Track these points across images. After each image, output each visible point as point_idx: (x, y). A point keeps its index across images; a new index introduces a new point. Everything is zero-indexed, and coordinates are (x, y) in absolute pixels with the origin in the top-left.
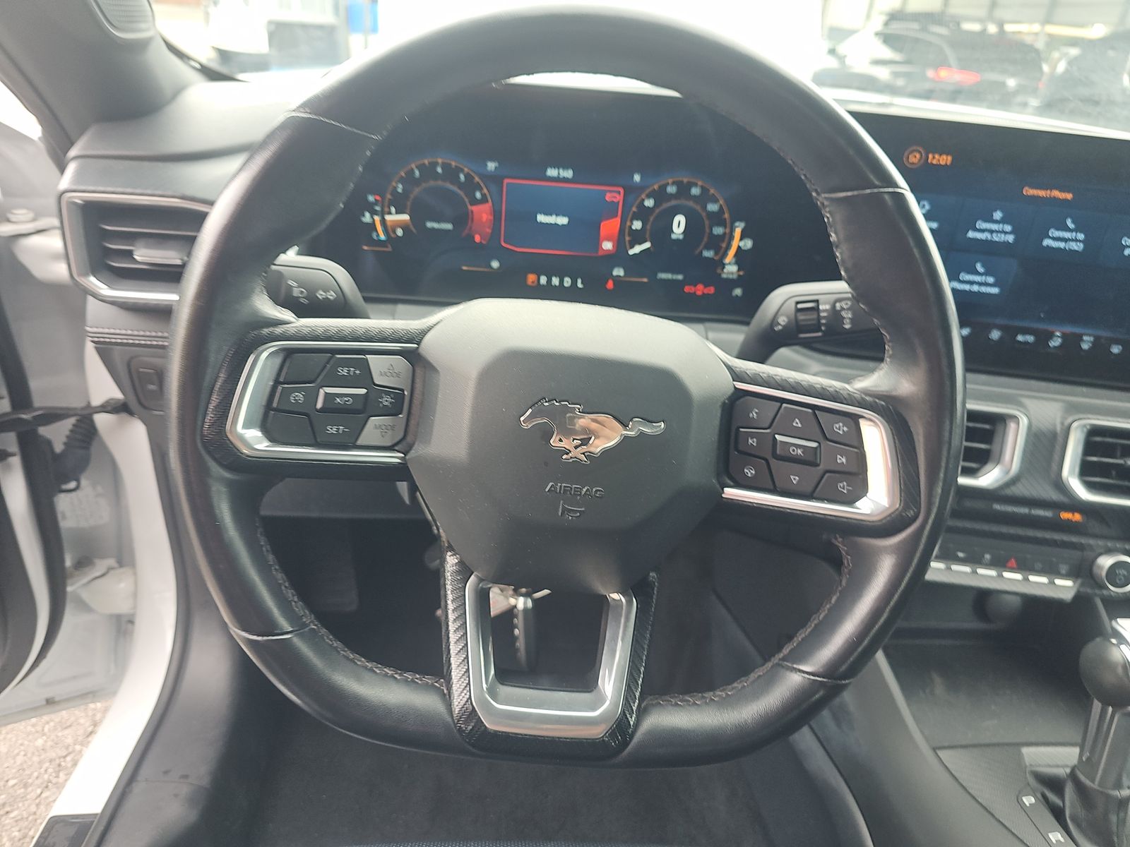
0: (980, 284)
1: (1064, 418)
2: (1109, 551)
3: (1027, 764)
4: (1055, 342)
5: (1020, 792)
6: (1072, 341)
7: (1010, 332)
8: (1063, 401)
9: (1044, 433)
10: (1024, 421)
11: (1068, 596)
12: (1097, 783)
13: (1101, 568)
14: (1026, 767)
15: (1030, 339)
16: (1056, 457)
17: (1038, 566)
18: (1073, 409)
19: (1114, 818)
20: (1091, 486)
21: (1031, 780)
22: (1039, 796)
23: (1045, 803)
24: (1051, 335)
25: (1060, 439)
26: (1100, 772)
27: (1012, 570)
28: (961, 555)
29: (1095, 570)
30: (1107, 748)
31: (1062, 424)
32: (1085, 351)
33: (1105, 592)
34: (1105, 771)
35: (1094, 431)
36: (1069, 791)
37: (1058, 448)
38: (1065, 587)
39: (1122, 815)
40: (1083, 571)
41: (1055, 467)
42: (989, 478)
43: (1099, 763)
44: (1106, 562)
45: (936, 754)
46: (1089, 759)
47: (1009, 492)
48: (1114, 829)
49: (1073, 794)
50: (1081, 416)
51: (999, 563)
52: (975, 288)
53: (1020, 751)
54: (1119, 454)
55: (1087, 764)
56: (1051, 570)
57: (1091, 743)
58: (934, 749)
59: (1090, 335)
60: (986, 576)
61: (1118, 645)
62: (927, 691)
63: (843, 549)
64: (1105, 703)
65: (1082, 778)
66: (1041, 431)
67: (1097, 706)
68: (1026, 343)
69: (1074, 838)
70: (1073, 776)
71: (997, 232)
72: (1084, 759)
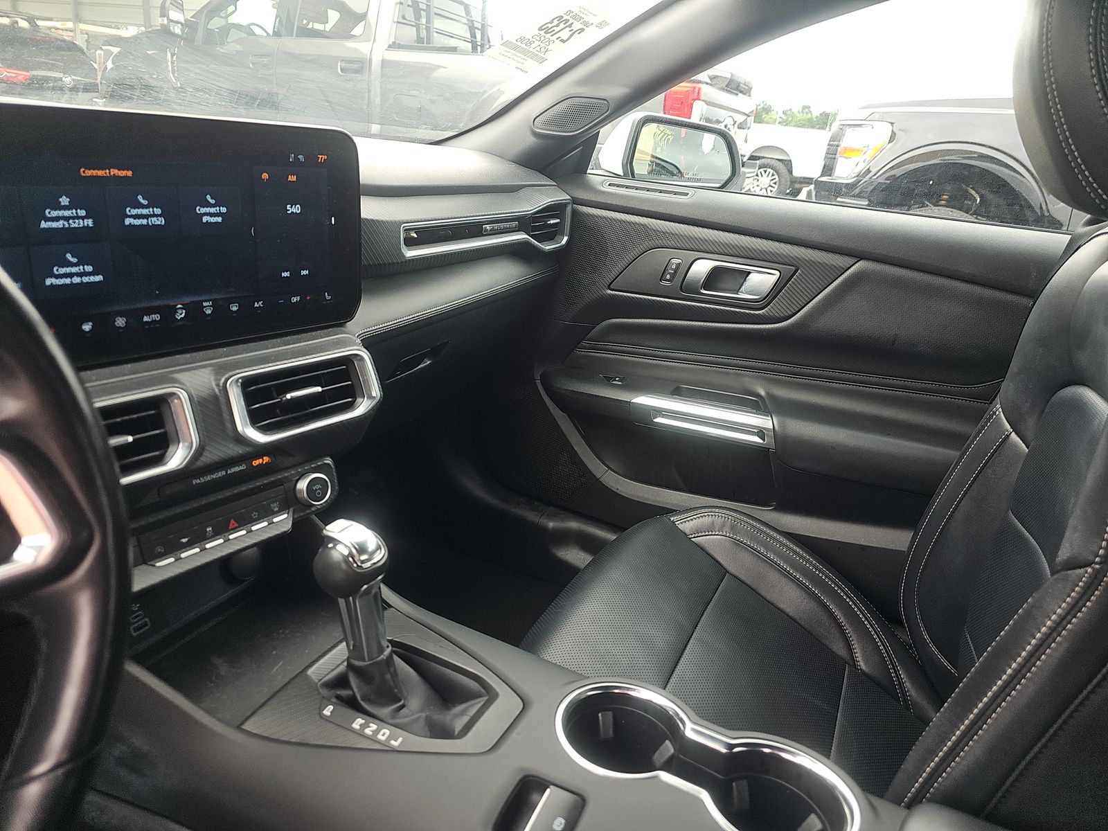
0: (78, 275)
1: (217, 380)
2: (302, 476)
3: (317, 681)
4: (181, 315)
5: (320, 709)
6: (194, 310)
7: (134, 316)
8: (211, 365)
9: (205, 399)
10: (183, 395)
11: (288, 526)
12: (367, 659)
13: (301, 491)
14: (316, 684)
15: (157, 317)
16: (226, 416)
17: (255, 515)
18: (221, 370)
19: (388, 676)
20: (265, 430)
21: (325, 692)
22: (334, 700)
23: (341, 703)
24: (175, 310)
25: (222, 400)
26: (365, 650)
27: (235, 530)
28: (184, 540)
29: (299, 495)
30: (362, 629)
31: (218, 385)
32: (209, 315)
33: (313, 509)
34: (368, 647)
35: (247, 384)
36: (353, 681)
37: (224, 408)
38: (282, 522)
39: (392, 669)
40: (290, 501)
41: (228, 425)
42: (177, 459)
43: (362, 643)
44: (302, 485)
45: (242, 729)
46: (354, 646)
47: (199, 464)
48: (392, 684)
49: (357, 680)
50: (231, 373)
51: (222, 530)
52: (76, 280)
53: (307, 675)
54: (275, 394)
55: (355, 651)
56: (266, 513)
57: (350, 633)
58: (239, 727)
59: (209, 301)
60: (216, 547)
61: (334, 547)
62: (214, 678)
63: (25, 612)
64: (346, 597)
65: (357, 663)
66: (202, 397)
67: (341, 602)
68: (154, 322)
69: (372, 713)
70: (350, 666)
71: (73, 218)
72: (351, 648)
